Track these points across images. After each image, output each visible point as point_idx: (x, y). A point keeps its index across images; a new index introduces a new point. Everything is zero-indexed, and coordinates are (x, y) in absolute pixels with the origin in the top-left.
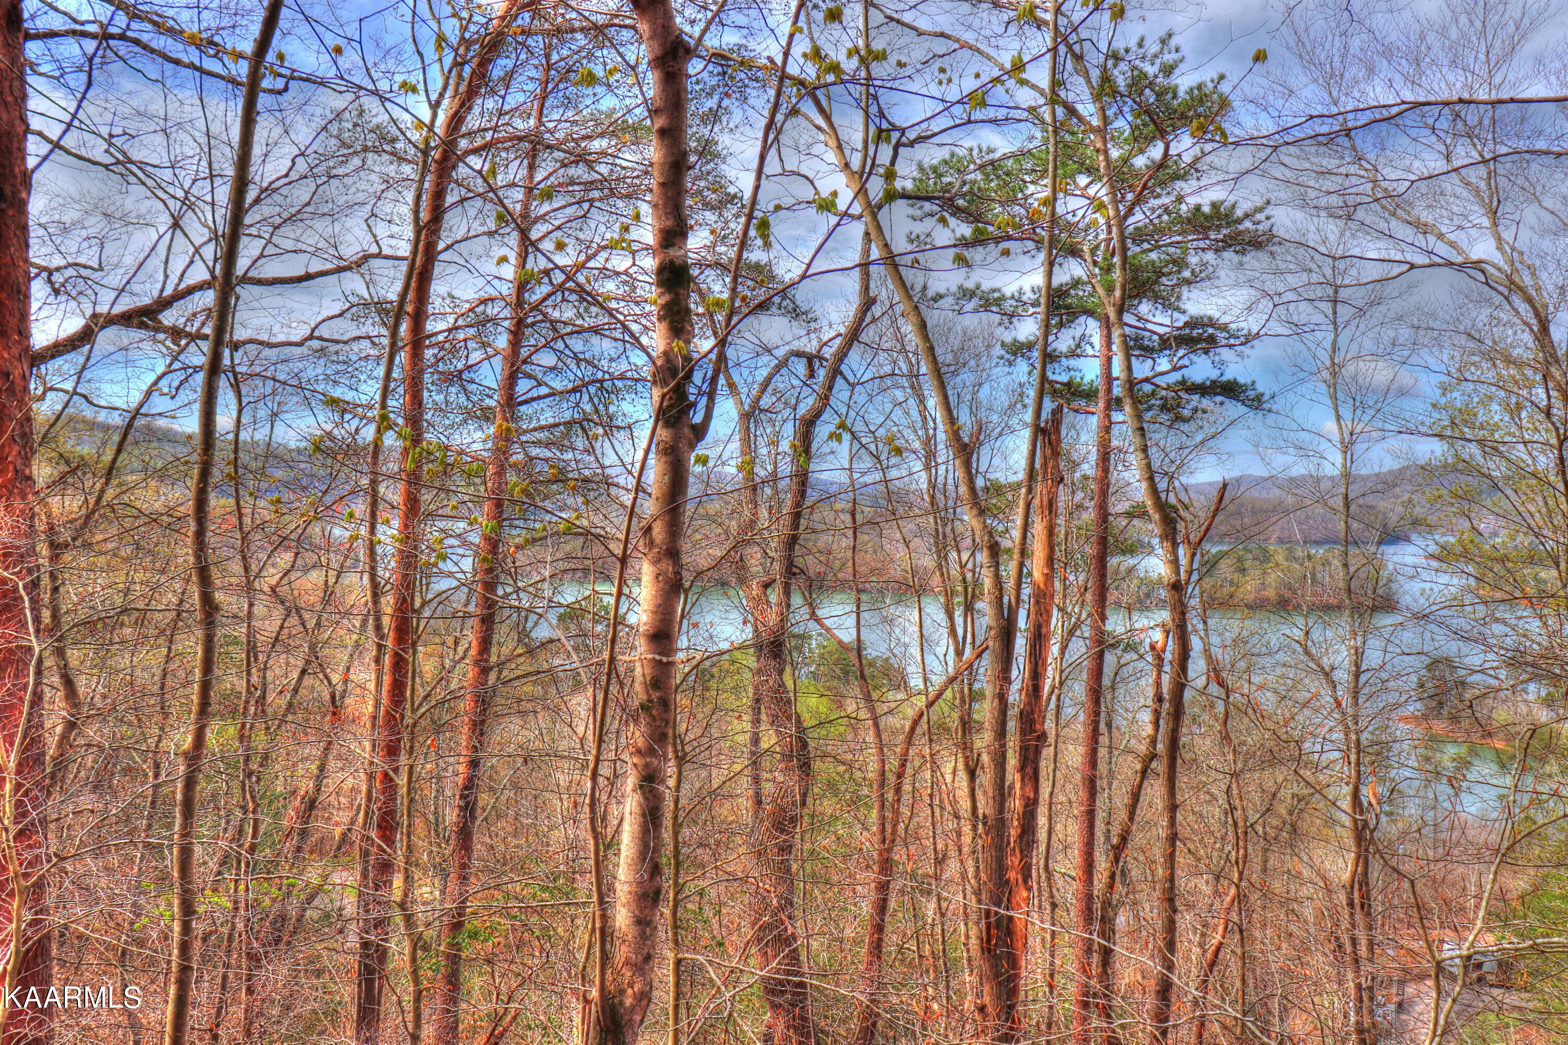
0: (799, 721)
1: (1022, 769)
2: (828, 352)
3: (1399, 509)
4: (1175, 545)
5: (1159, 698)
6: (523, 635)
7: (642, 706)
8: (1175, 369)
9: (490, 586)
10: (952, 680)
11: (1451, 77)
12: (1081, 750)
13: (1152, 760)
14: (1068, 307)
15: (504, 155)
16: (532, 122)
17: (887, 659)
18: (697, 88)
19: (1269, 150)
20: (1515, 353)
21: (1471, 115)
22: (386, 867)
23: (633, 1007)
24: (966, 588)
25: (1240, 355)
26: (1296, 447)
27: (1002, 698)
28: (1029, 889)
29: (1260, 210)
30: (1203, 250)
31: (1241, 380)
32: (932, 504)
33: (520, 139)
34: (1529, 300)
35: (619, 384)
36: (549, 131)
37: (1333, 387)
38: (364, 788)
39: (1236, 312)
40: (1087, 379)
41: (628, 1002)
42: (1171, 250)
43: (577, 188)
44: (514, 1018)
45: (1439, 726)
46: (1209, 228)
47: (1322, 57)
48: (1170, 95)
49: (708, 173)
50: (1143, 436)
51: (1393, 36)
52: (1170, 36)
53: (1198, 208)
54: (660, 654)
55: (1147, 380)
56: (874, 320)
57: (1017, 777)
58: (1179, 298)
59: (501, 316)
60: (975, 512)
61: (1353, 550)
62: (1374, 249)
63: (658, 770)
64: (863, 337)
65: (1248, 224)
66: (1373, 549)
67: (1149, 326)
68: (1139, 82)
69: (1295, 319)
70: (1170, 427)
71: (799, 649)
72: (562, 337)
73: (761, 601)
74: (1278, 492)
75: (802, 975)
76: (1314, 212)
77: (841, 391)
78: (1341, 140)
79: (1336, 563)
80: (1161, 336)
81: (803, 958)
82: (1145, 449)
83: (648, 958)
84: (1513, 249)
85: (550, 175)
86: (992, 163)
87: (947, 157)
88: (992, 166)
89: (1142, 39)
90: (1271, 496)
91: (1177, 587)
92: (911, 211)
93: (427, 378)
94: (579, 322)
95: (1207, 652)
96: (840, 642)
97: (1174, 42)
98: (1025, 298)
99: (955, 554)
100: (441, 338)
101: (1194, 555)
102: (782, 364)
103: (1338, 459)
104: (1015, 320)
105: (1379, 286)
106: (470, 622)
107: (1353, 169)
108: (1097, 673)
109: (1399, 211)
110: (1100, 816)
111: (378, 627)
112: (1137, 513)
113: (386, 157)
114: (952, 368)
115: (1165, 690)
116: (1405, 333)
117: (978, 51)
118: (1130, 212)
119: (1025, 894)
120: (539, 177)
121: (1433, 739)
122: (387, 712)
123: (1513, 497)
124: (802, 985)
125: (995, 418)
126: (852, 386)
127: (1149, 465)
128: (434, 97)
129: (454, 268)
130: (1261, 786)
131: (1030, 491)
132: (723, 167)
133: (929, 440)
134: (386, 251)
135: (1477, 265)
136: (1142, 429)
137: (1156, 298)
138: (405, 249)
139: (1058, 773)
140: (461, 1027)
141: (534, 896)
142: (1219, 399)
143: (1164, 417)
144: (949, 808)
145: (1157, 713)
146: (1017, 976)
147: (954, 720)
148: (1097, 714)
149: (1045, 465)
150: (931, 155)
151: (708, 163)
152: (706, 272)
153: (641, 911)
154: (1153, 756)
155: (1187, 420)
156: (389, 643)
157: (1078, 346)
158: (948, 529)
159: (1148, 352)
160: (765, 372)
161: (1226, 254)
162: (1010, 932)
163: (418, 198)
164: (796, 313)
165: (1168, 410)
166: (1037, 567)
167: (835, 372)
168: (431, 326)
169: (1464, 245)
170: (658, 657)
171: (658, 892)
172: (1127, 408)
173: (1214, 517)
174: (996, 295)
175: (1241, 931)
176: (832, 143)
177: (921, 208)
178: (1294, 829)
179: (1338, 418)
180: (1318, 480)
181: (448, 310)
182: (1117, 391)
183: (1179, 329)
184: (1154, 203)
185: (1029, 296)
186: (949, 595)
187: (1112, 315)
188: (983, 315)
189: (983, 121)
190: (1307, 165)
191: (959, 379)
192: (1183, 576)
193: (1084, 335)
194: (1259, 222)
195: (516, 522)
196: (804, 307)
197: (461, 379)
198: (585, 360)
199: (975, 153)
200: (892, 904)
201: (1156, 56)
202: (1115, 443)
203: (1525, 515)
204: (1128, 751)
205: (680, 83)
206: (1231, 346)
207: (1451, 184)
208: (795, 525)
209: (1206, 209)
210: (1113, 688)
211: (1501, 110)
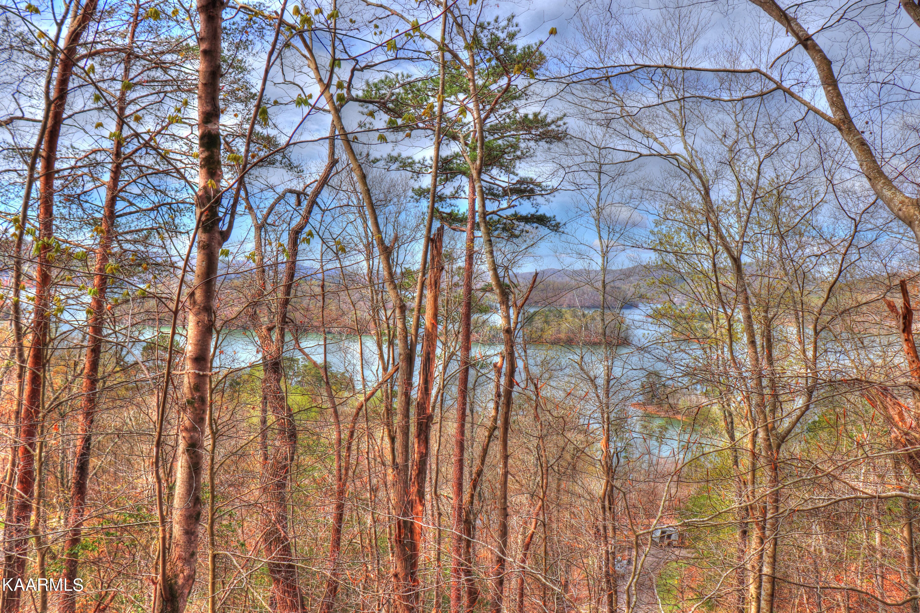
0: (289, 409)
1: (418, 436)
2: (309, 191)
3: (632, 289)
4: (508, 308)
5: (498, 395)
6: (119, 360)
7: (188, 402)
8: (509, 207)
9: (97, 329)
10: (380, 385)
11: (662, 53)
12: (455, 425)
13: (494, 430)
14: (451, 169)
15: (109, 60)
16: (127, 41)
17: (343, 373)
18: (234, 27)
19: (564, 86)
20: (693, 205)
21: (673, 74)
22: (25, 508)
23: (183, 585)
24: (389, 332)
25: (548, 201)
26: (577, 253)
27: (407, 395)
28: (424, 505)
29: (561, 119)
30: (529, 140)
31: (548, 215)
32: (370, 281)
33: (119, 50)
34: (700, 177)
35: (182, 206)
36: (138, 47)
37: (598, 220)
38: (10, 458)
39: (545, 176)
40: (461, 212)
41: (180, 582)
42: (511, 139)
43: (156, 84)
44: (113, 597)
45: (651, 409)
46: (532, 128)
47: (596, 36)
48: (512, 52)
49: (239, 80)
50: (491, 245)
51: (633, 28)
52: (513, 17)
53: (526, 116)
54: (199, 370)
55: (493, 213)
56: (337, 173)
57: (416, 441)
58: (514, 167)
59: (106, 161)
60: (392, 286)
61: (607, 312)
62: (622, 144)
63: (198, 440)
64: (331, 182)
65: (553, 127)
66: (618, 311)
67: (497, 182)
68: (495, 42)
69: (578, 181)
70: (508, 240)
71: (290, 367)
72: (146, 176)
73: (266, 339)
74: (568, 279)
75: (291, 560)
76: (589, 122)
77: (316, 214)
78: (603, 82)
79: (599, 319)
80: (503, 188)
81: (293, 551)
82: (491, 252)
83: (193, 554)
84: (692, 149)
85: (139, 74)
86: (409, 83)
87: (383, 78)
88: (409, 86)
89: (497, 18)
90: (564, 281)
91: (508, 331)
92: (361, 109)
93: (56, 198)
94: (157, 167)
95: (526, 368)
96: (315, 363)
97: (515, 21)
98: (426, 163)
99: (383, 311)
100: (66, 173)
101: (519, 313)
102: (281, 197)
103: (600, 261)
104: (420, 175)
105: (623, 165)
106: (84, 351)
107: (611, 99)
108: (465, 381)
109: (634, 124)
110: (466, 463)
111: (21, 355)
112: (487, 289)
113: (26, 54)
114: (383, 203)
115: (502, 389)
116: (637, 191)
117: (402, 17)
118: (487, 117)
119: (420, 508)
120: (132, 75)
121: (648, 415)
122: (27, 410)
123: (691, 284)
124: (290, 566)
125: (408, 233)
126: (324, 211)
127: (493, 262)
128: (59, 18)
129: (74, 129)
130: (556, 444)
131: (424, 274)
132: (248, 76)
133: (369, 244)
134: (27, 116)
135: (674, 156)
136: (490, 241)
137: (501, 166)
138: (40, 115)
139: (442, 438)
140: (77, 606)
141: (125, 521)
142: (535, 225)
143: (505, 234)
144: (379, 460)
145: (497, 404)
146: (416, 555)
147: (382, 409)
148: (464, 404)
149: (433, 259)
150: (375, 77)
151: (239, 73)
152: (237, 140)
153: (188, 526)
154: (495, 428)
155: (517, 237)
156: (28, 365)
157: (456, 192)
158: (380, 296)
159: (496, 197)
160: (272, 201)
161: (540, 143)
162: (412, 531)
163: (49, 83)
164: (290, 167)
165: (507, 231)
166: (427, 320)
167: (313, 203)
168: (58, 165)
169: (667, 145)
170: (197, 372)
171: (199, 514)
172: (482, 229)
173: (530, 291)
174: (410, 161)
175: (544, 525)
176: (313, 66)
177: (367, 107)
178: (574, 468)
179: (600, 238)
180: (588, 272)
181: (71, 156)
182: (477, 219)
183: (513, 184)
184: (501, 112)
185: (429, 162)
186: (380, 335)
187: (475, 175)
188: (403, 172)
189: (404, 59)
190: (586, 96)
191: (387, 210)
192: (512, 325)
193: (460, 186)
194: (560, 126)
195: (115, 290)
196: (295, 163)
197: (79, 199)
198: (160, 191)
199: (399, 77)
200: (346, 517)
201: (505, 28)
202: (476, 249)
203: (697, 294)
204: (482, 425)
205: (217, 23)
206: (542, 195)
207: (661, 111)
208: (288, 293)
209: (531, 117)
210: (474, 389)
211: (688, 73)
